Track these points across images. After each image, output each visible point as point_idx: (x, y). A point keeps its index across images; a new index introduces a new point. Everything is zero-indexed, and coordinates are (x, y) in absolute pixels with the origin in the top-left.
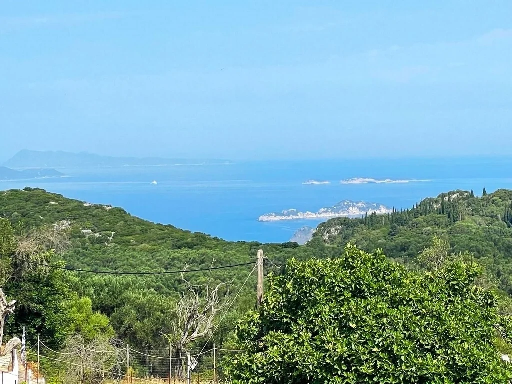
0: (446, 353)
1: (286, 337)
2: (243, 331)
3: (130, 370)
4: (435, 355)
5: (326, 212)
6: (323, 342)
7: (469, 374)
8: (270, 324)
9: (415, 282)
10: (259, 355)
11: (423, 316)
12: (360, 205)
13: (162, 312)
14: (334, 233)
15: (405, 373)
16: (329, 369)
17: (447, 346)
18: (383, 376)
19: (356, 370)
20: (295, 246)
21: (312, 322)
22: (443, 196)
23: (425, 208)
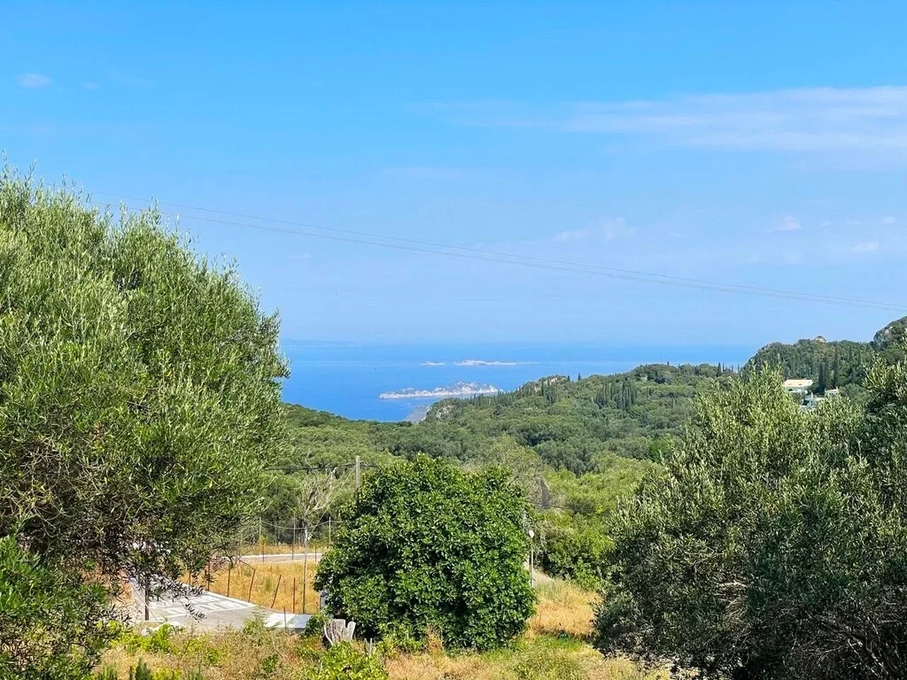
0: (482, 530)
1: (373, 518)
2: (344, 513)
3: (261, 538)
4: (475, 531)
5: (441, 391)
6: (398, 522)
7: (496, 544)
8: (363, 509)
9: (465, 479)
10: (354, 531)
11: (468, 504)
12: (472, 385)
13: (288, 489)
14: (446, 412)
15: (453, 543)
16: (402, 541)
17: (483, 525)
18: (438, 546)
19: (420, 541)
20: (410, 424)
21: (391, 508)
22: (543, 380)
23: (526, 391)
